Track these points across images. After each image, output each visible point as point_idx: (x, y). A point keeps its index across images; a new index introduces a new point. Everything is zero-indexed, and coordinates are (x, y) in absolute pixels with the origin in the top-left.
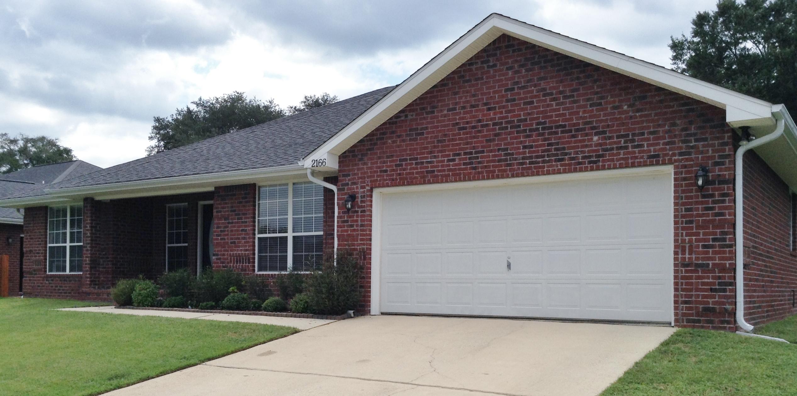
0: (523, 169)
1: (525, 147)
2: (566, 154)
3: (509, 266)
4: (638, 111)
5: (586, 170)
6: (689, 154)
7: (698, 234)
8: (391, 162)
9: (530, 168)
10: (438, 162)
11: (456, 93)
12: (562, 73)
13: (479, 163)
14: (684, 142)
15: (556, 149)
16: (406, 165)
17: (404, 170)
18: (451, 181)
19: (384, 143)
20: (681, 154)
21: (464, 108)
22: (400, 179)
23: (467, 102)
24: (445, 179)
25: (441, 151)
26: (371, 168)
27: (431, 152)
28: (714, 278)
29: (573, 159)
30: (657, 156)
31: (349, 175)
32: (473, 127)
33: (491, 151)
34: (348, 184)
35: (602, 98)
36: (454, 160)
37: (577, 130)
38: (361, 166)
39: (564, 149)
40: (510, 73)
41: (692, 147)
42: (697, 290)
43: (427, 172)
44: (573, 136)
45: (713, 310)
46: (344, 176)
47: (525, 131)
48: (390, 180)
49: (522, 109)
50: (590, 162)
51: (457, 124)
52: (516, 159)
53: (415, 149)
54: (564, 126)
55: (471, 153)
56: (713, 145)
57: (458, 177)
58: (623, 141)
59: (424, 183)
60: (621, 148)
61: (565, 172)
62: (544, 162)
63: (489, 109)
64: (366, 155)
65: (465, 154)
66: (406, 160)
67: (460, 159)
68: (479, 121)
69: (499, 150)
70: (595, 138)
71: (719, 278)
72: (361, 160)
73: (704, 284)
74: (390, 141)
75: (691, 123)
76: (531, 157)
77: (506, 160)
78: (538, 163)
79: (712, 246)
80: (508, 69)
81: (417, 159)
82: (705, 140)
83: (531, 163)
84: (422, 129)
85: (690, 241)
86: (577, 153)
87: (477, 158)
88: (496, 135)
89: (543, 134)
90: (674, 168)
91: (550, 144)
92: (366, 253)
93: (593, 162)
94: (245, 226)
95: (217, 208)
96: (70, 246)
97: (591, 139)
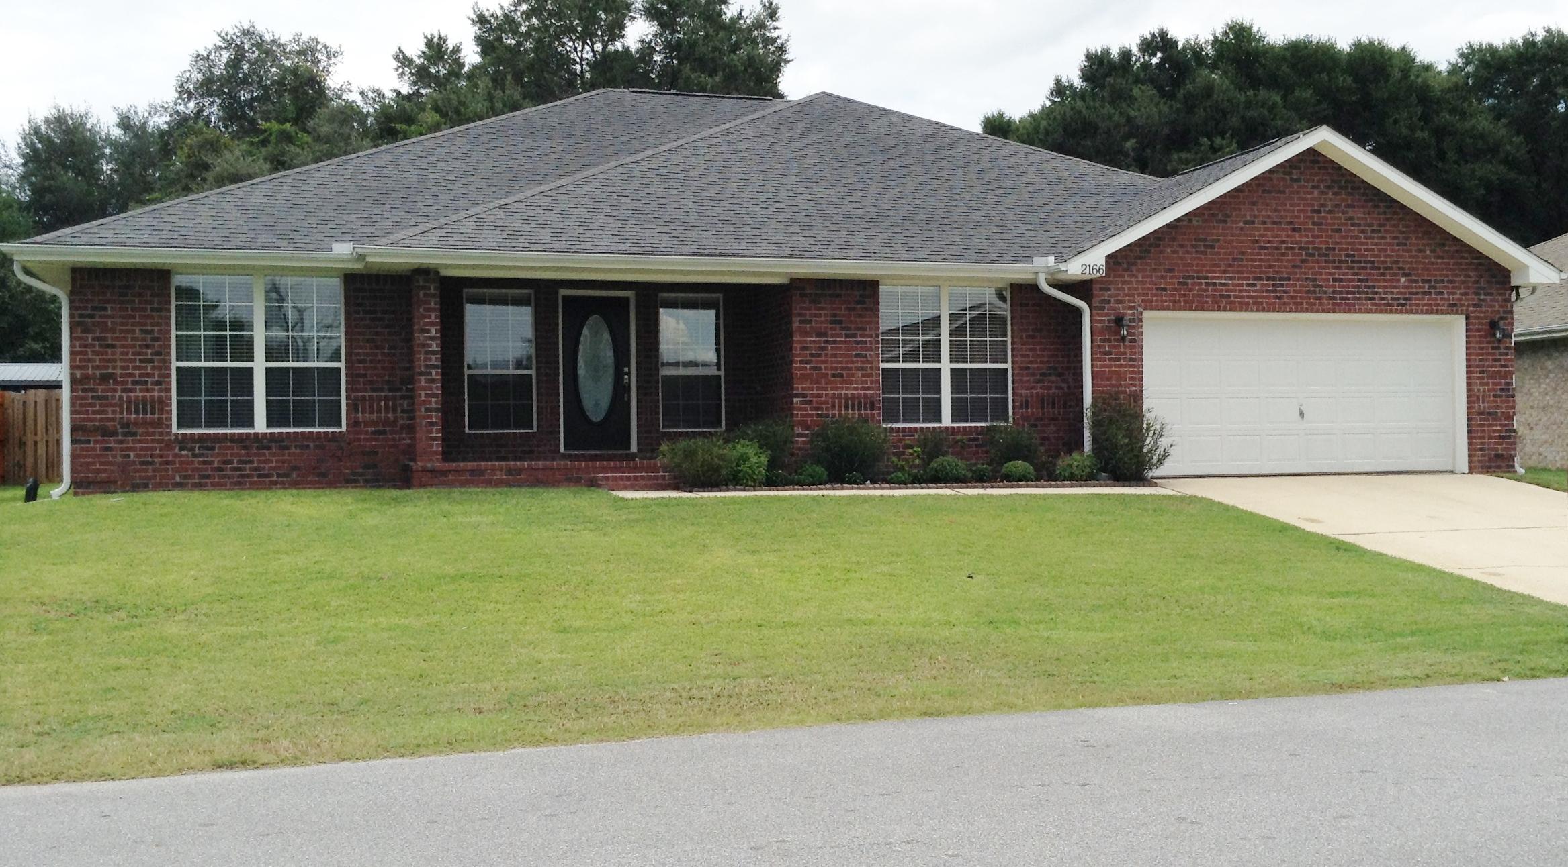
0: (1333, 304)
1: (1335, 280)
2: (1376, 293)
3: (1302, 414)
4: (1439, 257)
5: (1396, 312)
6: (1480, 306)
7: (1488, 384)
8: (1171, 278)
9: (1340, 304)
10: (1234, 285)
11: (1254, 204)
12: (1370, 204)
13: (1285, 292)
14: (1477, 294)
15: (1366, 287)
16: (1194, 284)
17: (1190, 290)
18: (1252, 311)
19: (1161, 252)
20: (1475, 306)
21: (1264, 223)
22: (1186, 302)
23: (1269, 217)
24: (1244, 307)
25: (1238, 273)
26: (1143, 283)
27: (1225, 272)
28: (1501, 425)
29: (1382, 299)
30: (1455, 305)
31: (1109, 289)
32: (1277, 248)
33: (1298, 280)
34: (1109, 302)
35: (1407, 238)
36: (1254, 285)
37: (1386, 269)
38: (1127, 279)
39: (1374, 287)
40: (1316, 192)
41: (1483, 300)
42: (1490, 437)
43: (1222, 296)
44: (1383, 275)
45: (1502, 455)
46: (1101, 289)
47: (1334, 261)
48: (1170, 301)
49: (1331, 237)
50: (1398, 305)
51: (1257, 241)
52: (1325, 292)
53: (1204, 266)
54: (1373, 262)
55: (1274, 279)
56: (1497, 301)
57: (1259, 307)
58: (1427, 286)
59: (1219, 310)
60: (1425, 293)
61: (1376, 312)
62: (1354, 299)
63: (1294, 230)
64: (1135, 264)
65: (1268, 279)
66: (1193, 278)
67: (1262, 285)
68: (1284, 242)
69: (1307, 279)
70: (1403, 280)
71: (1505, 425)
72: (1127, 270)
73: (1495, 431)
74: (1169, 250)
75: (1481, 277)
76: (1341, 292)
77: (1314, 292)
78: (1349, 299)
79: (1500, 396)
80: (1313, 187)
81: (1207, 278)
82: (1491, 294)
83: (1341, 299)
84: (1213, 240)
85: (1484, 391)
86: (1386, 293)
87: (1282, 285)
88: (1303, 261)
89: (1352, 268)
90: (1467, 318)
91: (1359, 280)
92: (1137, 397)
93: (1403, 304)
94: (862, 349)
95: (800, 315)
96: (268, 370)
97: (1399, 280)
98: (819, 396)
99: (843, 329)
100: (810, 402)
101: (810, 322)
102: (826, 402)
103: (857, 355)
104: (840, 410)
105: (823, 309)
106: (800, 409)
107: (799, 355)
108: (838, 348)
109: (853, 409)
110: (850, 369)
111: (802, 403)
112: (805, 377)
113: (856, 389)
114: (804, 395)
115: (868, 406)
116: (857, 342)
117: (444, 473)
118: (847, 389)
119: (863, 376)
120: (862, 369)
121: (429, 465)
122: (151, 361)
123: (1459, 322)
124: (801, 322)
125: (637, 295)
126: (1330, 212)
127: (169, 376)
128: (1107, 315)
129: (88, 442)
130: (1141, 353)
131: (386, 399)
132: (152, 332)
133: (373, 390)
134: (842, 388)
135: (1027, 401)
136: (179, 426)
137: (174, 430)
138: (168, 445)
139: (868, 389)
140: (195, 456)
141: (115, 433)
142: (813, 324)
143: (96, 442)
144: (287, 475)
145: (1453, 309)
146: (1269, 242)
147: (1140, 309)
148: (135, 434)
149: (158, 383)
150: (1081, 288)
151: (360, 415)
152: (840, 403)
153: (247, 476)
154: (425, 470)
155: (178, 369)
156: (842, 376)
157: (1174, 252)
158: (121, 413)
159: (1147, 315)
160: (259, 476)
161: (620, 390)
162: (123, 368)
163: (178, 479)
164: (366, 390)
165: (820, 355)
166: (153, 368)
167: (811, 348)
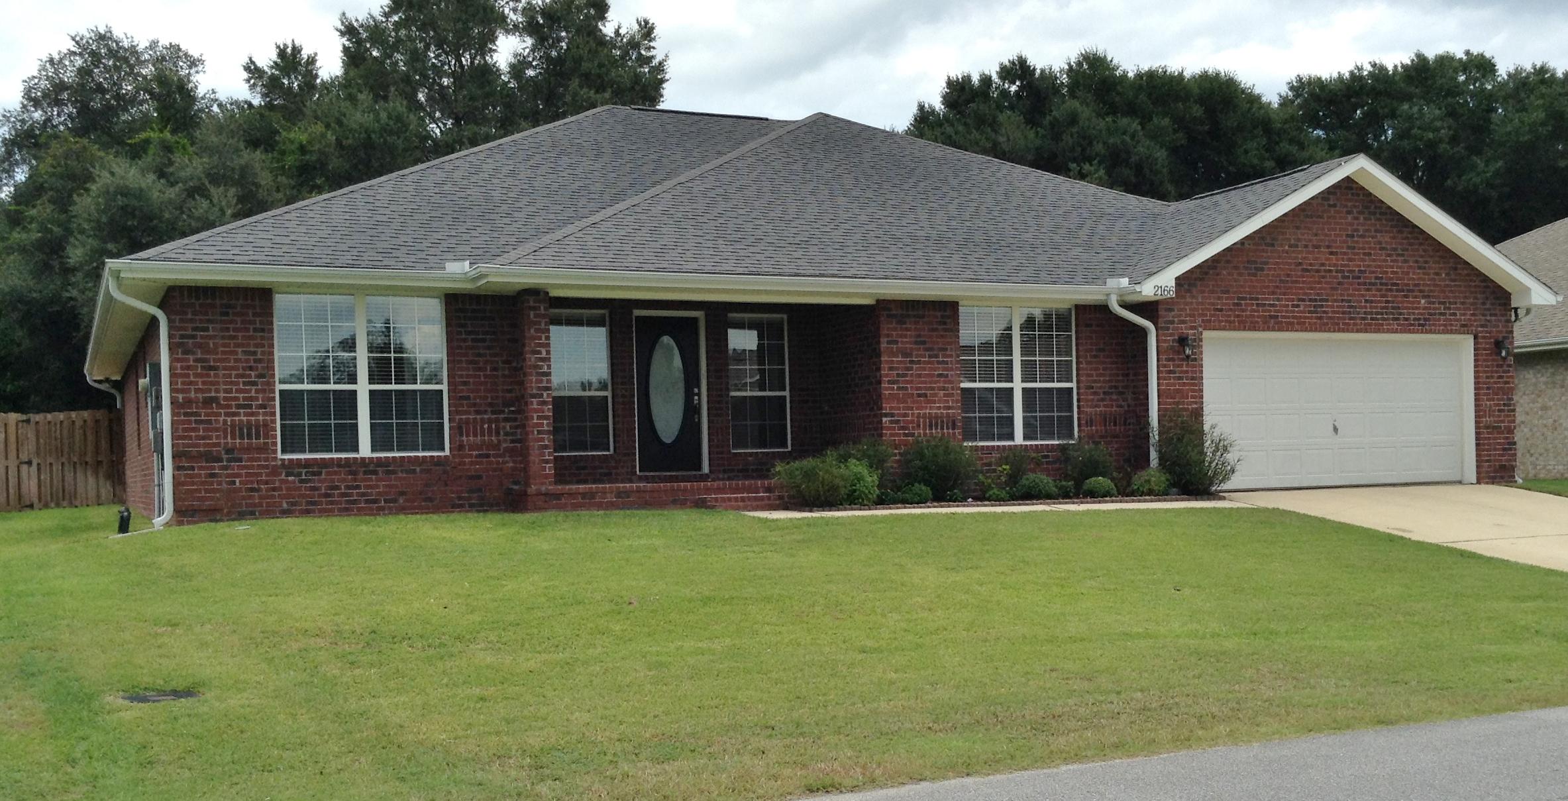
1: (1366, 301)
2: (1401, 314)
3: (1336, 430)
4: (1452, 280)
5: (1417, 332)
6: (1486, 326)
7: (1493, 399)
8: (1227, 299)
9: (1370, 325)
10: (1281, 306)
11: (1298, 228)
12: (1395, 230)
13: (1324, 313)
14: (1484, 315)
15: (1393, 308)
16: (1246, 305)
17: (1243, 311)
18: (1297, 331)
19: (1218, 275)
20: (1482, 326)
21: (1306, 246)
22: (1240, 322)
23: (1310, 241)
24: (1289, 327)
25: (1285, 294)
26: (1202, 304)
27: (1273, 293)
29: (1406, 319)
30: (1466, 325)
31: (1173, 310)
32: (1317, 271)
33: (1336, 301)
34: (1172, 322)
35: (1426, 262)
36: (1298, 306)
37: (1409, 291)
38: (1189, 300)
39: (1399, 308)
40: (1350, 217)
41: (1489, 321)
42: (1495, 449)
43: (1271, 317)
44: (1406, 296)
45: (1504, 466)
46: (1165, 310)
47: (1365, 284)
48: (1226, 321)
49: (1362, 260)
50: (1419, 325)
51: (1300, 264)
52: (1359, 313)
53: (1255, 287)
54: (1398, 285)
55: (1316, 300)
56: (1501, 321)
57: (1303, 326)
58: (1442, 307)
59: (1269, 329)
61: (1402, 332)
62: (1383, 319)
63: (1331, 253)
64: (1195, 285)
65: (1310, 300)
66: (1246, 299)
67: (1306, 306)
68: (1323, 265)
69: (1342, 300)
70: (1423, 301)
71: (1507, 438)
72: (1189, 291)
73: (1499, 444)
75: (1487, 298)
76: (1371, 313)
77: (1349, 313)
78: (1378, 320)
80: (1348, 212)
81: (1257, 299)
82: (1495, 315)
83: (1372, 319)
84: (1263, 263)
85: (1490, 406)
86: (1409, 314)
87: (1322, 306)
88: (1339, 283)
89: (1381, 290)
90: (1476, 338)
91: (1387, 302)
92: (1198, 414)
93: (1422, 325)
94: (945, 369)
95: (888, 336)
96: (371, 392)
97: (1419, 302)
98: (905, 415)
99: (926, 350)
100: (897, 422)
101: (896, 342)
102: (912, 422)
103: (940, 375)
104: (925, 429)
105: (907, 329)
106: (888, 428)
107: (887, 376)
108: (924, 369)
109: (936, 429)
110: (933, 389)
111: (891, 421)
112: (893, 397)
113: (939, 408)
114: (892, 415)
115: (950, 424)
116: (939, 362)
117: (558, 496)
118: (931, 408)
119: (945, 395)
120: (944, 389)
121: (543, 489)
122: (254, 384)
123: (1468, 342)
124: (888, 343)
125: (706, 315)
126: (1361, 236)
127: (273, 399)
128: (1171, 335)
129: (193, 468)
130: (1201, 372)
131: (490, 421)
132: (255, 353)
133: (477, 412)
134: (926, 408)
135: (1091, 420)
136: (283, 451)
137: (280, 455)
138: (275, 471)
139: (949, 408)
140: (302, 481)
141: (220, 460)
142: (900, 345)
143: (201, 468)
144: (395, 501)
145: (1464, 329)
146: (1311, 265)
147: (1200, 329)
148: (240, 460)
149: (263, 406)
150: (1147, 308)
151: (464, 438)
152: (925, 423)
153: (354, 502)
154: (539, 494)
155: (281, 391)
156: (926, 395)
157: (1229, 274)
158: (226, 438)
159: (1207, 334)
160: (367, 501)
161: (691, 411)
162: (226, 391)
163: (285, 505)
164: (468, 413)
165: (905, 375)
166: (257, 391)
167: (897, 369)
